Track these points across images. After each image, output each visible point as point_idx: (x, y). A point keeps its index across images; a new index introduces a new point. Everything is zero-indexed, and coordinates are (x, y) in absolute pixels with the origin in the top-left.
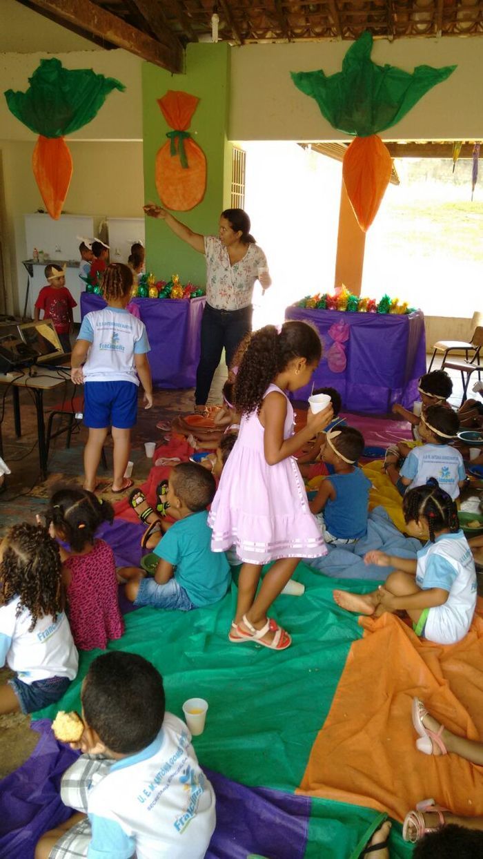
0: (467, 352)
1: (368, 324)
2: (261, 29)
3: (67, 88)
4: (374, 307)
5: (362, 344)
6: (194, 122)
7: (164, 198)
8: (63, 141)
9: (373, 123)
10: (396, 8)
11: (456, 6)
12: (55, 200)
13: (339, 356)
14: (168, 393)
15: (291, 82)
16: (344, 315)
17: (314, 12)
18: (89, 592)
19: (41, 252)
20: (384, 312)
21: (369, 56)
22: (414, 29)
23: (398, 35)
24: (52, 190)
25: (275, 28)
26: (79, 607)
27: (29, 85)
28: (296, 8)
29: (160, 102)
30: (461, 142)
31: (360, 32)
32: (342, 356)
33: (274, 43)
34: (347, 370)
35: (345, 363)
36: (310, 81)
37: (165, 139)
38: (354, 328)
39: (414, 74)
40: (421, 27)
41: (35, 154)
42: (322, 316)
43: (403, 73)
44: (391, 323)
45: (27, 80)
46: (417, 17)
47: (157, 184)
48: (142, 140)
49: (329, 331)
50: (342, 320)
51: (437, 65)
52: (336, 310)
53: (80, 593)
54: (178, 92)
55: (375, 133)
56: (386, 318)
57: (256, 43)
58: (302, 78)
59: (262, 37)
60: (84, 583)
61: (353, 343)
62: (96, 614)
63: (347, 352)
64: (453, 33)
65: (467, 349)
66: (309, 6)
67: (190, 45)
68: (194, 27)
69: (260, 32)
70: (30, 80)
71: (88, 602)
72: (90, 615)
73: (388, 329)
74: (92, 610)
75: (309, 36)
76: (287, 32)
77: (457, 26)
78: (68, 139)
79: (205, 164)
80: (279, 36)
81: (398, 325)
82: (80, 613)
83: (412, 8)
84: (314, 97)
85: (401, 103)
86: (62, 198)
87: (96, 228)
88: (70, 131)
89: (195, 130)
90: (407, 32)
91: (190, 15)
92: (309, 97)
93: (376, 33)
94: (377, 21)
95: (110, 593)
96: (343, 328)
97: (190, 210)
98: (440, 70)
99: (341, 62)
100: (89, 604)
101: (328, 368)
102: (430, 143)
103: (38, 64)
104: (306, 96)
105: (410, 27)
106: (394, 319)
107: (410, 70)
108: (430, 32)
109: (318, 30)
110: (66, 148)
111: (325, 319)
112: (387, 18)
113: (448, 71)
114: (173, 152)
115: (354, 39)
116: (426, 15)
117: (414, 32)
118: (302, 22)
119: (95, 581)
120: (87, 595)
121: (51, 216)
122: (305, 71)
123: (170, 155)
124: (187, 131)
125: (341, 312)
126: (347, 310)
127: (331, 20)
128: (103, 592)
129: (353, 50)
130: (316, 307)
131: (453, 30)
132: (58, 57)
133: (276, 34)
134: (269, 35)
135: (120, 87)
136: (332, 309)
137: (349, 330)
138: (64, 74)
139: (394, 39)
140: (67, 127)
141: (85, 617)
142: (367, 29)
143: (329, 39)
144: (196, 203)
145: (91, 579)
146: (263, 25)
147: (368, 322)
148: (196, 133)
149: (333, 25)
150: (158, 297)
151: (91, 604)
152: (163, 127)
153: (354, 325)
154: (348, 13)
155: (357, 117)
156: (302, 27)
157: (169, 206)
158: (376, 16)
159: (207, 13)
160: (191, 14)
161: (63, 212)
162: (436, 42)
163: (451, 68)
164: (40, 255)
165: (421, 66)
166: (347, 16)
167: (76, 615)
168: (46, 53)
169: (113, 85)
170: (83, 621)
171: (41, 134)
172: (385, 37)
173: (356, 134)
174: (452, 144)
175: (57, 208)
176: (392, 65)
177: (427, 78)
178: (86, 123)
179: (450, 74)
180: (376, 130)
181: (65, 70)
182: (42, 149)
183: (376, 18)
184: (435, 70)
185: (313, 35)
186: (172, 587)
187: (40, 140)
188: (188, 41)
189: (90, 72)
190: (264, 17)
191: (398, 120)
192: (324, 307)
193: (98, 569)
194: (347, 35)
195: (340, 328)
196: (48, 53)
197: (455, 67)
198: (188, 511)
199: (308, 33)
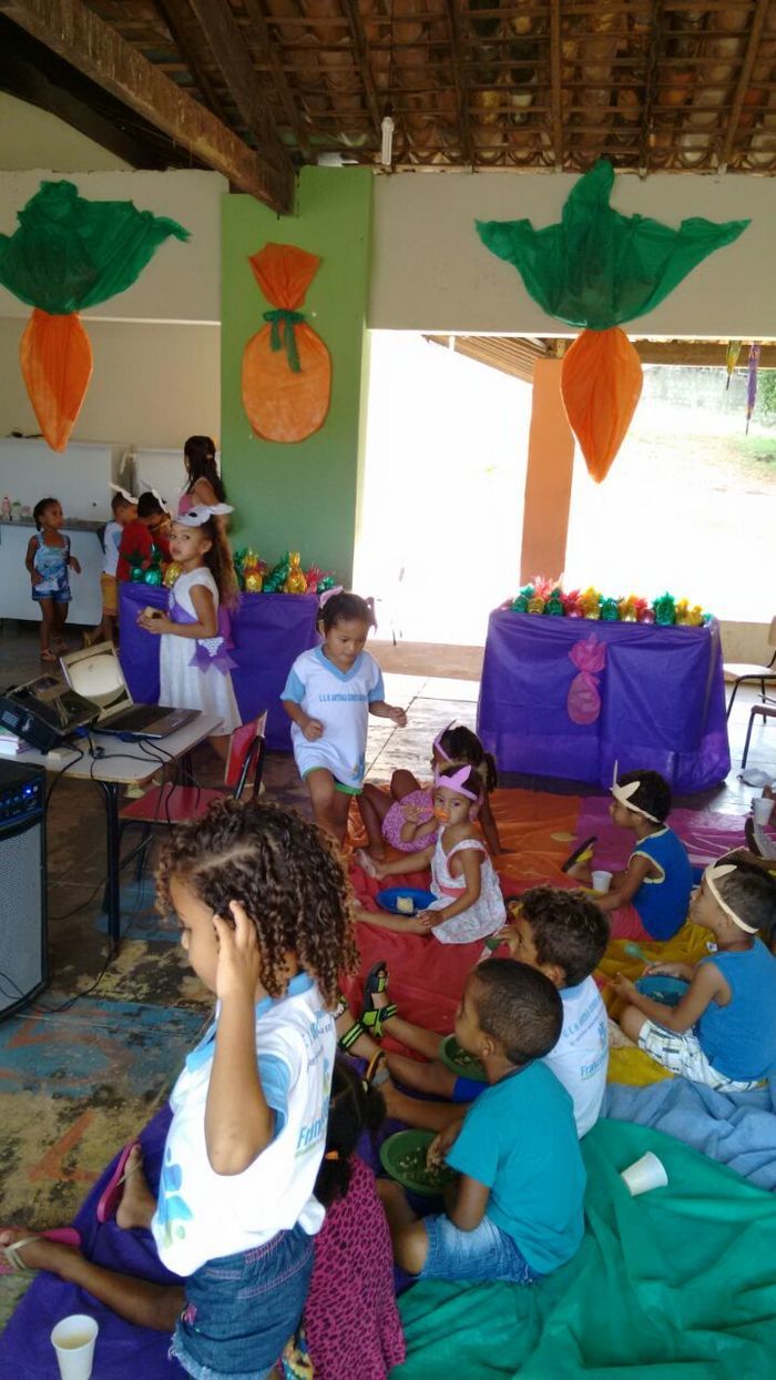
0: (763, 682)
1: (639, 642)
2: (428, 148)
3: (86, 232)
4: (647, 613)
5: (629, 676)
6: (309, 296)
7: (257, 419)
8: (76, 320)
9: (615, 308)
10: (655, 125)
11: (754, 126)
12: (59, 419)
13: (587, 696)
14: (279, 760)
15: (476, 238)
16: (597, 627)
17: (521, 125)
18: (344, 1276)
19: (17, 504)
20: (668, 623)
21: (607, 199)
22: (678, 160)
23: (654, 167)
24: (54, 401)
25: (451, 147)
26: (323, 1310)
27: (17, 225)
28: (492, 117)
29: (253, 261)
30: (740, 342)
31: (591, 160)
32: (593, 694)
33: (443, 171)
34: (601, 721)
35: (598, 706)
36: (508, 237)
37: (262, 321)
38: (616, 649)
39: (681, 230)
40: (691, 157)
41: (26, 341)
42: (557, 627)
43: (666, 229)
44: (682, 642)
45: (16, 215)
46: (687, 141)
47: (245, 396)
48: (219, 323)
49: (570, 653)
50: (593, 635)
51: (719, 217)
52: (582, 618)
53: (323, 1281)
54: (284, 247)
55: (616, 324)
56: (672, 632)
57: (414, 171)
58: (494, 232)
59: (426, 162)
60: (328, 1259)
61: (612, 673)
62: (363, 1322)
63: (602, 690)
64: (741, 169)
65: (762, 677)
66: (513, 115)
67: (306, 170)
68: (314, 140)
69: (424, 154)
70: (21, 215)
71: (343, 1297)
72: (349, 1327)
73: (674, 652)
74: (353, 1315)
75: (504, 165)
76: (470, 156)
77: (749, 158)
78: (84, 316)
79: (328, 367)
80: (454, 162)
81: (691, 645)
82: (328, 1325)
83: (681, 126)
84: (516, 262)
85: (659, 277)
86: (72, 416)
87: (116, 465)
88: (88, 304)
89: (312, 311)
90: (668, 164)
91: (309, 120)
92: (507, 262)
93: (616, 164)
94: (623, 145)
95: (381, 1268)
96: (594, 649)
97: (301, 441)
98: (723, 225)
99: (560, 209)
100: (344, 1302)
101: (567, 715)
102: (675, 341)
103: (36, 189)
104: (500, 260)
105: (672, 156)
106: (688, 635)
107: (674, 224)
108: (703, 166)
109: (522, 155)
110: (81, 332)
111: (560, 632)
112: (640, 141)
113: (736, 229)
114: (276, 345)
115: (582, 172)
116: (703, 139)
117: (678, 164)
118: (497, 141)
119: (352, 1250)
120: (340, 1285)
121: (52, 446)
122: (500, 219)
123: (269, 350)
124: (300, 310)
125: (592, 621)
126: (601, 618)
127: (546, 140)
128: (372, 1271)
129: (580, 188)
130: (546, 611)
131: (741, 165)
132: (72, 179)
133: (451, 158)
134: (437, 159)
135: (181, 234)
136: (574, 615)
137: (607, 654)
138: (81, 207)
139: (648, 174)
140: (85, 296)
141: (339, 1332)
142: (603, 156)
143: (537, 169)
144: (312, 430)
145: (343, 1246)
146: (431, 143)
147: (642, 638)
148: (314, 314)
149: (548, 148)
150: (262, 591)
151: (349, 1303)
152: (257, 304)
153: (615, 644)
154: (577, 130)
155: (590, 297)
156: (497, 147)
157: (265, 434)
158: (621, 136)
159: (339, 118)
160: (311, 117)
161: (70, 440)
162: (717, 182)
163: (743, 225)
164: (15, 508)
165: (693, 219)
166: (573, 134)
167: (318, 1331)
168: (50, 172)
169: (167, 229)
170: (336, 1342)
171: (38, 306)
172: (631, 170)
173: (586, 324)
174: (725, 346)
175: (61, 432)
176: (645, 215)
177: (702, 238)
178: (118, 291)
179: (739, 234)
180: (618, 320)
181: (84, 203)
182: (39, 333)
183: (621, 139)
184: (713, 225)
185: (512, 163)
186: (486, 1234)
187: (36, 316)
188: (302, 162)
189: (129, 205)
190: (434, 130)
191: (654, 306)
192: (560, 611)
193: (353, 1219)
194: (567, 164)
195: (590, 647)
196: (54, 172)
197: (747, 222)
198: (507, 1062)
199: (501, 159)
